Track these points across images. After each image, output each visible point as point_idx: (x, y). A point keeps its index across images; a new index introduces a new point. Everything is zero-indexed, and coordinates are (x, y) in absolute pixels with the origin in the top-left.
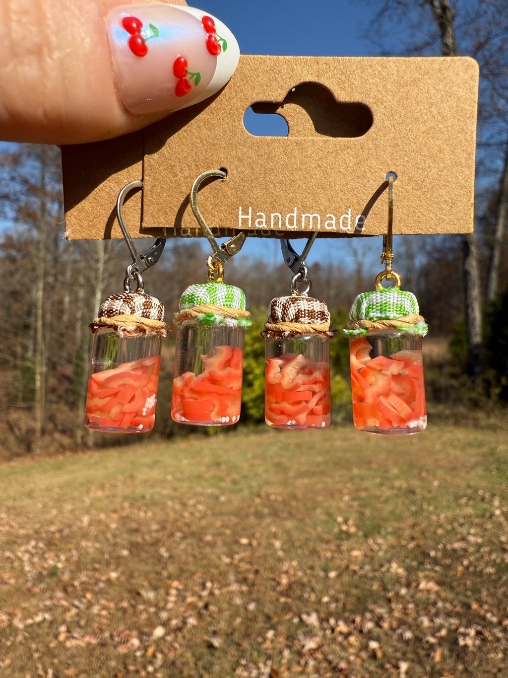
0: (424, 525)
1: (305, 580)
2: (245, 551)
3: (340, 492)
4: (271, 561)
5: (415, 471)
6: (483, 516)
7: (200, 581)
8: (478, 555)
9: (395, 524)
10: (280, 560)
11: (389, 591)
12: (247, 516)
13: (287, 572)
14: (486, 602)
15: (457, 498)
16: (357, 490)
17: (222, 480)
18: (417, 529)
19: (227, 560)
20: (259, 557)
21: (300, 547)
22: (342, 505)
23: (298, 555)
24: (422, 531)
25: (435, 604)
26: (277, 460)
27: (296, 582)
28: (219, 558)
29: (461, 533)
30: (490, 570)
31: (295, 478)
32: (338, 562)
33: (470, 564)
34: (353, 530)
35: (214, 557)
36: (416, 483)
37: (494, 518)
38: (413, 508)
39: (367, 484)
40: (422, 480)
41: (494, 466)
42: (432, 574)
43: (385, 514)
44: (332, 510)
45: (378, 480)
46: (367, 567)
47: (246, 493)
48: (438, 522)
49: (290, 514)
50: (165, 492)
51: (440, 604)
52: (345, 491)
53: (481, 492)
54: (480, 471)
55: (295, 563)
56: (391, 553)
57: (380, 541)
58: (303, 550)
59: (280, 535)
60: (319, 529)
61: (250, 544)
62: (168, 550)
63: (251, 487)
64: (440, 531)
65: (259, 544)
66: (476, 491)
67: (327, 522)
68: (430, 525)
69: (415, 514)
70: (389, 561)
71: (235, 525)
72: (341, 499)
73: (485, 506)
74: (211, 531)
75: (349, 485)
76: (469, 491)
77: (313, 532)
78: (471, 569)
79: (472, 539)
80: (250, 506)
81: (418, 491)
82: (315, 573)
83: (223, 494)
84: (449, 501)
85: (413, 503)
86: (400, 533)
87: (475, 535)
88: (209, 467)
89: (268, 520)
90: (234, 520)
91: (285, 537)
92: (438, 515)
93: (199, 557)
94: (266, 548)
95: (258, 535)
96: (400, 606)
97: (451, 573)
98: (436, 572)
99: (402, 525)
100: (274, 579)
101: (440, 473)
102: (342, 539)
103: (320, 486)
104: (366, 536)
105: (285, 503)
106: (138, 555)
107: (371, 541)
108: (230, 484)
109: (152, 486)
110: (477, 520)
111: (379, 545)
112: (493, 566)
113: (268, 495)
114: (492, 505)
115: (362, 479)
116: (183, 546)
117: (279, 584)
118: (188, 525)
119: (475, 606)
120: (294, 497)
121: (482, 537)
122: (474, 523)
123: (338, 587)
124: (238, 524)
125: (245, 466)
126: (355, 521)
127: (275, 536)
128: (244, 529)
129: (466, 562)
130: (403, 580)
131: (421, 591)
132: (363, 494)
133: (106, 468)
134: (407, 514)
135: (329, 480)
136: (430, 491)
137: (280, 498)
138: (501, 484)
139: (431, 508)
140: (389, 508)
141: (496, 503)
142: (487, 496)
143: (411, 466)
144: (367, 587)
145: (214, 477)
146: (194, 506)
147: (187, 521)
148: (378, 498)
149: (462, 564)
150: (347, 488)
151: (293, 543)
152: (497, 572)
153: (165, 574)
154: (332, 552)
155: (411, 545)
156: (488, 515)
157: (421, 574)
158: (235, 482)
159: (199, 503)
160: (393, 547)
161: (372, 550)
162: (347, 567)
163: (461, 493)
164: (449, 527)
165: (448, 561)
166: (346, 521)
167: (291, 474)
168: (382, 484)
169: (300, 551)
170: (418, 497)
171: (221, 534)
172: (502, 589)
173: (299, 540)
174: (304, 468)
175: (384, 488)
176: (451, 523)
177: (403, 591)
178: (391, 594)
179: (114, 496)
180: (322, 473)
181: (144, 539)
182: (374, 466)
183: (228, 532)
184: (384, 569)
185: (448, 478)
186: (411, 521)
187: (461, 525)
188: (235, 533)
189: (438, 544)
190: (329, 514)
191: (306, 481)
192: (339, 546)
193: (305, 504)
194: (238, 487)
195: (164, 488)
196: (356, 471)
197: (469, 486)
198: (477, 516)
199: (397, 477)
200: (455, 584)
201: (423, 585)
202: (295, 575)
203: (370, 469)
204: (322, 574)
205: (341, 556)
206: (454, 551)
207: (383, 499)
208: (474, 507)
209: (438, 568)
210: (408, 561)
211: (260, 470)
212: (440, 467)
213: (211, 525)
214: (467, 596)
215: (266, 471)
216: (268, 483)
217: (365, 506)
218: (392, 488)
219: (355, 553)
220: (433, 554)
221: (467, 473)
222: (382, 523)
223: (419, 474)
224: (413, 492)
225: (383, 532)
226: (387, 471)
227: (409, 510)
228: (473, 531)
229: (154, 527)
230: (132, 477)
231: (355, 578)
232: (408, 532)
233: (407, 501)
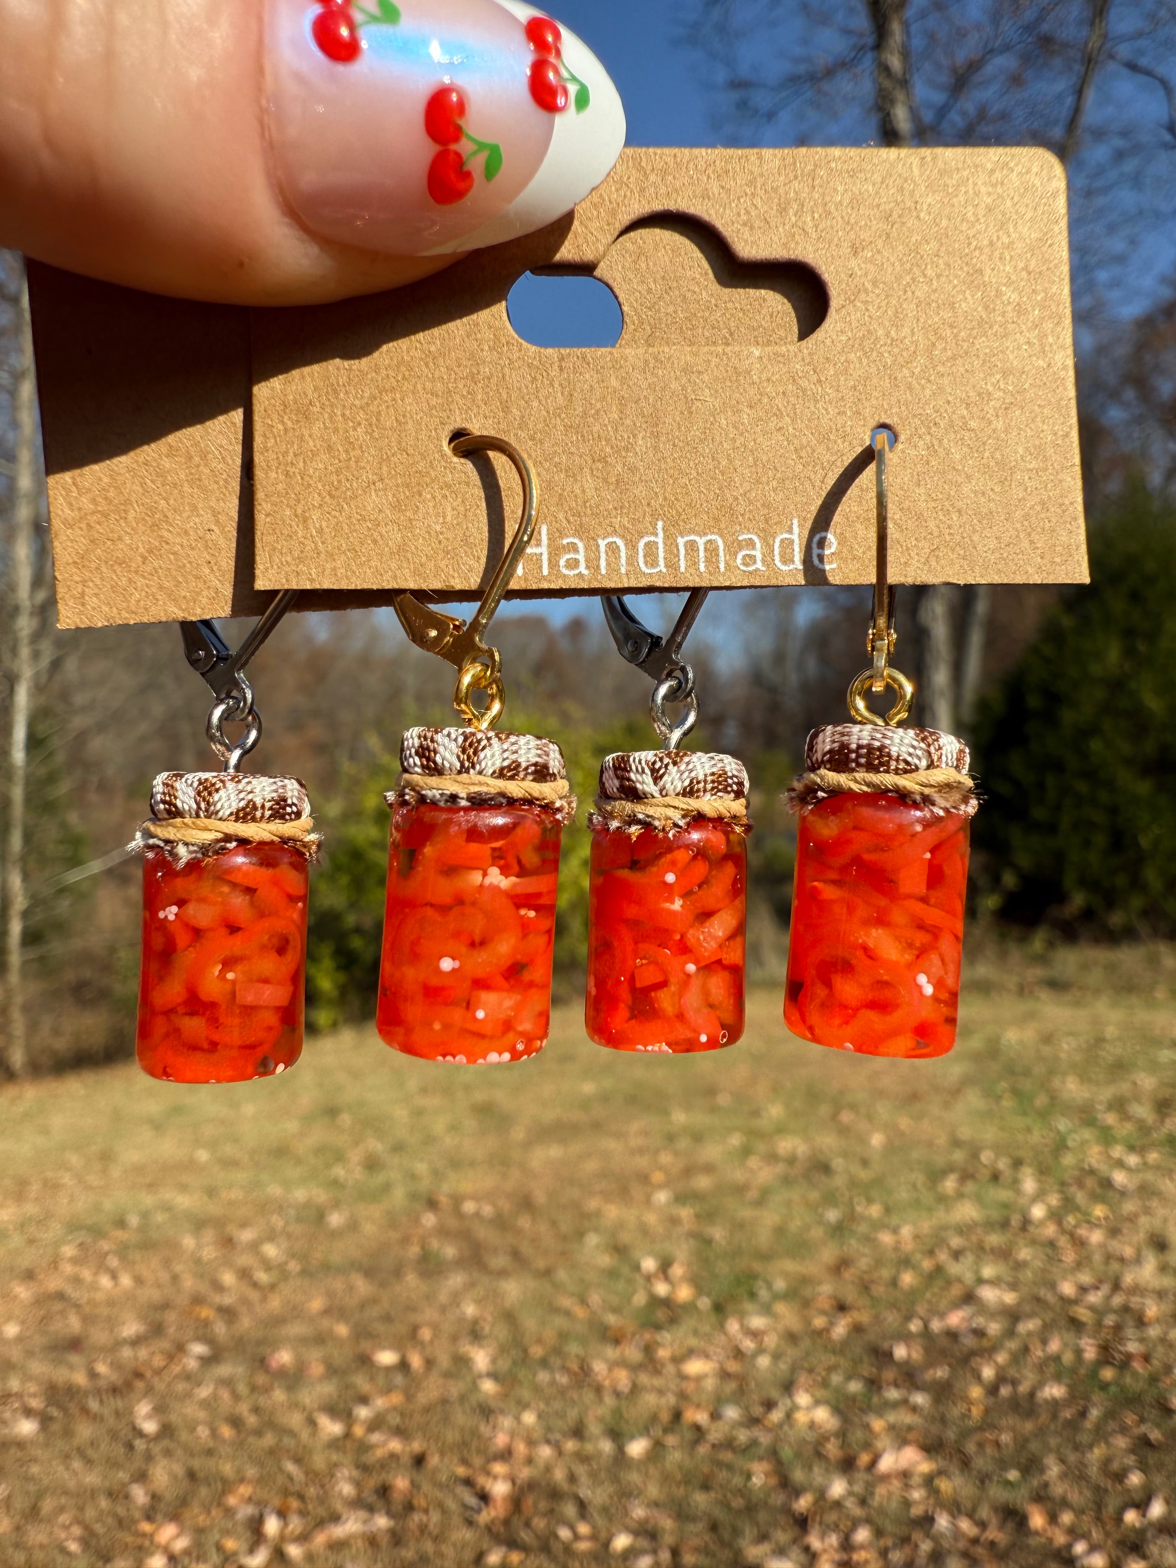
0: (863, 1263)
1: (559, 1475)
2: (388, 1390)
3: (644, 1179)
4: (461, 1417)
5: (824, 1110)
6: (1005, 1224)
7: (246, 1511)
8: (1013, 1345)
9: (790, 1266)
10: (486, 1412)
11: (797, 1492)
12: (398, 1272)
13: (506, 1455)
14: (1064, 1503)
15: (935, 1176)
16: (689, 1171)
17: (339, 1157)
18: (848, 1275)
19: (332, 1428)
20: (427, 1409)
21: (544, 1363)
22: (651, 1219)
23: (537, 1389)
24: (861, 1279)
25: (928, 1520)
26: (480, 1096)
27: (531, 1486)
28: (312, 1423)
29: (959, 1280)
30: (1054, 1391)
31: (528, 1145)
32: (650, 1400)
33: (1001, 1379)
34: (684, 1293)
35: (295, 1420)
36: (828, 1141)
37: (1031, 1229)
38: (832, 1215)
39: (712, 1152)
40: (844, 1131)
41: (1004, 1085)
42: (906, 1418)
43: (764, 1238)
44: (625, 1237)
45: (736, 1140)
46: (732, 1413)
47: (399, 1196)
48: (896, 1249)
49: (515, 1254)
50: (184, 1201)
51: (943, 1522)
52: (658, 1177)
53: (986, 1157)
54: (973, 1099)
55: (529, 1418)
56: (789, 1360)
57: (757, 1322)
58: (552, 1370)
59: (487, 1329)
60: (595, 1299)
61: (403, 1366)
62: (160, 1409)
63: (413, 1177)
64: (907, 1279)
65: (429, 1363)
66: (975, 1155)
67: (612, 1274)
68: (879, 1262)
69: (839, 1230)
70: (788, 1387)
71: (363, 1306)
72: (648, 1201)
73: (1004, 1195)
74: (296, 1329)
75: (666, 1158)
76: (958, 1156)
77: (580, 1312)
78: (1005, 1391)
79: (988, 1294)
80: (405, 1240)
81: (838, 1163)
82: (589, 1447)
83: (336, 1205)
84: (914, 1186)
85: (830, 1199)
86: (807, 1292)
87: (995, 1282)
88: (308, 1120)
89: (456, 1280)
90: (362, 1286)
91: (502, 1332)
92: (895, 1231)
93: (252, 1420)
94: (447, 1375)
95: (426, 1334)
96: (833, 1540)
97: (955, 1411)
98: (914, 1409)
99: (811, 1268)
100: (468, 1482)
101: (883, 1110)
102: (658, 1327)
103: (592, 1166)
104: (719, 1309)
105: (501, 1223)
106: (68, 1433)
107: (733, 1326)
108: (359, 1168)
109: (151, 1187)
110: (994, 1239)
111: (755, 1334)
112: (1058, 1378)
113: (457, 1200)
114: (1018, 1192)
115: (698, 1137)
116: (204, 1392)
117: (484, 1497)
118: (228, 1313)
119: (1037, 1520)
120: (526, 1204)
121: (1013, 1286)
122: (987, 1247)
123: (653, 1491)
124: (374, 1301)
125: (401, 1114)
126: (689, 1265)
127: (476, 1335)
128: (388, 1318)
129: (988, 1373)
130: (832, 1449)
131: (885, 1478)
132: (703, 1182)
133: (45, 1131)
134: (817, 1233)
135: (611, 1144)
136: (865, 1163)
137: (487, 1210)
138: (1029, 1130)
139: (875, 1211)
140: (769, 1218)
141: (1029, 1185)
142: (1003, 1164)
143: (813, 1095)
144: (737, 1481)
145: (320, 1150)
146: (254, 1247)
147: (227, 1300)
148: (740, 1190)
149: (978, 1377)
150: (661, 1168)
151: (525, 1351)
152: (1072, 1397)
153: (139, 1495)
154: (635, 1368)
155: (840, 1330)
156: (1015, 1220)
157: (878, 1424)
158: (372, 1164)
159: (271, 1236)
160: (792, 1338)
161: (738, 1354)
162: (677, 1416)
163: (940, 1161)
164: (927, 1265)
165: (941, 1373)
166: (665, 1266)
167: (519, 1134)
168: (746, 1152)
169: (543, 1377)
170: (839, 1181)
171: (320, 1339)
172: (1096, 1451)
173: (539, 1341)
174: (549, 1116)
175: (753, 1162)
176: (931, 1253)
177: (838, 1488)
178: (803, 1503)
179: (42, 1221)
180: (597, 1126)
181: (93, 1375)
182: (723, 1100)
183: (342, 1330)
184: (776, 1416)
185: (904, 1123)
186: (828, 1254)
187: (957, 1255)
188: (362, 1333)
189: (908, 1318)
190: (620, 1250)
191: (555, 1151)
192: (649, 1350)
193: (554, 1223)
194: (380, 1178)
195: (183, 1188)
196: (679, 1117)
197: (956, 1143)
198: (990, 1225)
199: (781, 1130)
200: (970, 1447)
201: (887, 1463)
202: (530, 1461)
203: (714, 1110)
204: (607, 1446)
205: (657, 1382)
206: (952, 1335)
207: (752, 1194)
208: (979, 1199)
209: (920, 1399)
210: (836, 1379)
211: (439, 1125)
212: (880, 1094)
213: (295, 1312)
214: (1008, 1483)
215: (454, 1128)
216: (456, 1163)
217: (708, 1216)
218: (772, 1158)
219: (695, 1367)
220: (900, 1352)
221: (947, 1105)
222: (757, 1267)
223: (834, 1117)
224: (825, 1168)
225: (764, 1294)
226: (756, 1113)
227: (820, 1221)
228: (988, 1272)
229: (131, 1328)
230: (106, 1157)
231: (703, 1450)
232: (826, 1289)
233: (814, 1195)
